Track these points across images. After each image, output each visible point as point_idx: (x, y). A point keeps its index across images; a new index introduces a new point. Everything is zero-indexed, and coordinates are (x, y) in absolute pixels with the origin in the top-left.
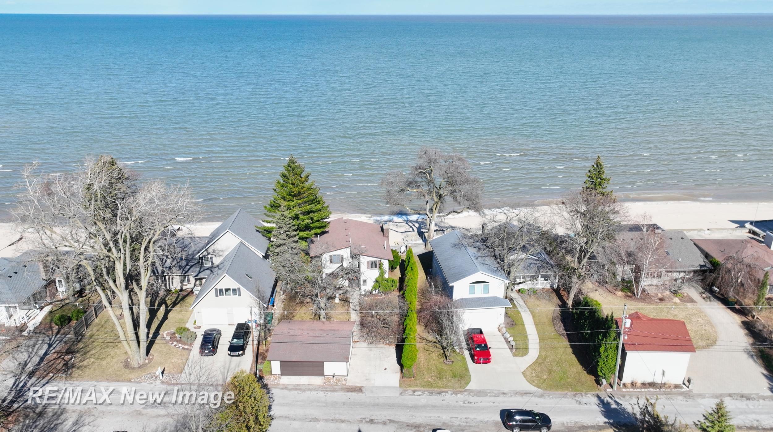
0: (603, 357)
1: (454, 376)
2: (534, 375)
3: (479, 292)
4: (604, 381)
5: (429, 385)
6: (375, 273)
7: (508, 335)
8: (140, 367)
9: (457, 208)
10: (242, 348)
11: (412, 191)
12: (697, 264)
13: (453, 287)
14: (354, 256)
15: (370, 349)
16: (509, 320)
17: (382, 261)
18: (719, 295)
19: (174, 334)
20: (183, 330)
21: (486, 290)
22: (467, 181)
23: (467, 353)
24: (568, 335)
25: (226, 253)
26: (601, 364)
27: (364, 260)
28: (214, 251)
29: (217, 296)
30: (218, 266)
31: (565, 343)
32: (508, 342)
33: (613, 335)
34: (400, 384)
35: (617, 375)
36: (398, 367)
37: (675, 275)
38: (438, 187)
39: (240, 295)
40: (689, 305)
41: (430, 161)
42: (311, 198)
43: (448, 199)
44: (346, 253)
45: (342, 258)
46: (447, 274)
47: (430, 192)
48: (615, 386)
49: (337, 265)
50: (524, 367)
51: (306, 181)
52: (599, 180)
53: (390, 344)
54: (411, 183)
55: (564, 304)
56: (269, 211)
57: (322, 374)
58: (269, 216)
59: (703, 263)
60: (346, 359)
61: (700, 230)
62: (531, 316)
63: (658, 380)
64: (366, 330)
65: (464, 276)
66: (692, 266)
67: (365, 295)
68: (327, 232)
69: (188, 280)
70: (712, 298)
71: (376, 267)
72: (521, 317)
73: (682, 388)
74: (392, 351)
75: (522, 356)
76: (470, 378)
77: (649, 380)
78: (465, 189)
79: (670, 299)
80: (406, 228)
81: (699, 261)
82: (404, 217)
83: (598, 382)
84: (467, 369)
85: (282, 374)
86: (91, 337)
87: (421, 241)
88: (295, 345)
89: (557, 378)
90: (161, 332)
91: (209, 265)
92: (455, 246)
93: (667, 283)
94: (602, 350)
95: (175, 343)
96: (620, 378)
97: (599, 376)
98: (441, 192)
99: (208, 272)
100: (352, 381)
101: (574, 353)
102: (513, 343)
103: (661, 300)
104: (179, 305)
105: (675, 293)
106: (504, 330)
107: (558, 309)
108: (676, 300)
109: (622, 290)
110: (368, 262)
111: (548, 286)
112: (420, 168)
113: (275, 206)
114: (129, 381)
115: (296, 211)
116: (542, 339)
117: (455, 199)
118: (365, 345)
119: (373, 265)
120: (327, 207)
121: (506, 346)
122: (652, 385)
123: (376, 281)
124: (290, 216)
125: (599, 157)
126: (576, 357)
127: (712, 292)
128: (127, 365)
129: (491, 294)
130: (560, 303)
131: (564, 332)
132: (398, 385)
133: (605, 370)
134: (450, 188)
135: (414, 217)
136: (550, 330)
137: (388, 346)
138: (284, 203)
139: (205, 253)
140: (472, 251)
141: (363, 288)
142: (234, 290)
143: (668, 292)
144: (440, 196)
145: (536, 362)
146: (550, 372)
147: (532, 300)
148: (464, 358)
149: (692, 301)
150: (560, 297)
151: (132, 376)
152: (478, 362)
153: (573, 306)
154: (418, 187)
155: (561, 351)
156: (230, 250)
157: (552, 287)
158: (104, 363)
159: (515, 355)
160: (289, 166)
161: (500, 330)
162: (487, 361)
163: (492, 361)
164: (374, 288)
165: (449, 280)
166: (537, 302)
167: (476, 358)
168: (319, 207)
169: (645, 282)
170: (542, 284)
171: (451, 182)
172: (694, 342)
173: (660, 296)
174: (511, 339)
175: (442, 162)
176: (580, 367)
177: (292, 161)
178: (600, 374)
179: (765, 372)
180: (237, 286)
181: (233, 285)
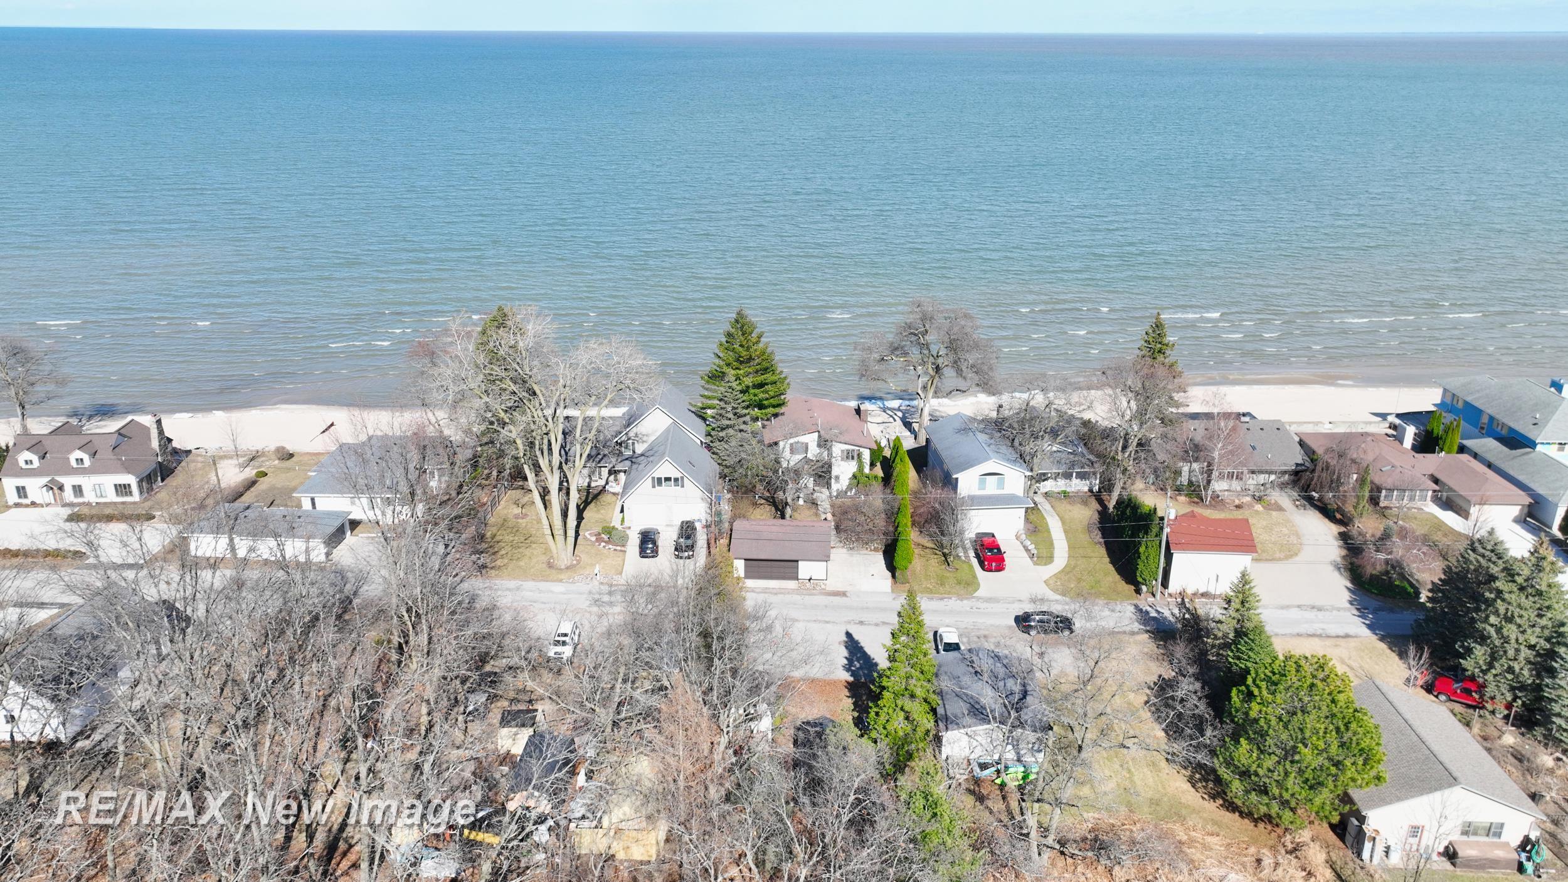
0: (1143, 557)
1: (959, 583)
2: (1059, 584)
3: (991, 487)
4: (1144, 588)
5: (928, 591)
6: (851, 467)
7: (1028, 543)
8: (567, 568)
9: (962, 385)
10: (691, 547)
11: (898, 361)
12: (1293, 463)
13: (957, 479)
14: (823, 443)
15: (852, 555)
16: (1031, 527)
17: (862, 450)
18: (1318, 504)
19: (599, 534)
20: (609, 531)
21: (1001, 485)
22: (976, 346)
23: (975, 562)
24: (1105, 543)
25: (652, 438)
26: (1141, 566)
27: (838, 449)
28: (636, 435)
29: (654, 487)
30: (642, 455)
31: (1103, 551)
32: (1027, 550)
33: (1155, 530)
34: (893, 591)
35: (1160, 580)
36: (889, 574)
37: (1262, 478)
38: (935, 354)
39: (683, 486)
40: (1275, 513)
41: (924, 319)
42: (765, 364)
43: (949, 372)
44: (811, 439)
45: (807, 448)
46: (949, 464)
47: (923, 363)
48: (1158, 595)
49: (800, 457)
50: (1046, 577)
51: (758, 342)
52: (1159, 346)
53: (876, 550)
54: (896, 349)
55: (1104, 507)
56: (708, 382)
57: (796, 577)
58: (707, 389)
59: (1300, 461)
60: (826, 559)
61: (1317, 423)
62: (1060, 524)
64: (843, 535)
65: (972, 466)
66: (1285, 465)
67: (837, 497)
68: (783, 414)
69: (600, 474)
70: (1308, 506)
71: (853, 458)
72: (1047, 523)
74: (879, 559)
75: (1046, 564)
76: (979, 585)
78: (972, 357)
79: (1250, 506)
80: (884, 417)
81: (1297, 457)
82: (879, 403)
83: (1138, 591)
84: (975, 577)
85: (747, 576)
86: (494, 536)
87: (909, 433)
88: (762, 541)
89: (1088, 588)
90: (581, 532)
91: (629, 453)
92: (959, 431)
93: (1252, 488)
94: (1142, 549)
95: (603, 544)
96: (1165, 584)
97: (1139, 583)
98: (940, 361)
99: (628, 463)
100: (832, 585)
102: (1035, 552)
103: (1238, 507)
104: (593, 505)
105: (1259, 499)
106: (1023, 537)
107: (1096, 516)
108: (1258, 507)
109: (1186, 495)
110: (842, 451)
111: (1086, 489)
112: (910, 327)
113: (716, 377)
114: (561, 581)
115: (748, 381)
116: (1071, 547)
117: (959, 372)
118: (845, 550)
119: (849, 456)
120: (785, 378)
121: (1025, 554)
123: (854, 476)
124: (739, 388)
127: (1310, 500)
128: (550, 566)
129: (1007, 490)
130: (1100, 508)
131: (1102, 540)
132: (889, 590)
133: (1146, 575)
134: (952, 357)
135: (895, 404)
136: (1084, 538)
137: (873, 552)
138: (731, 373)
139: (624, 438)
140: (982, 437)
141: (835, 487)
142: (676, 480)
143: (1248, 499)
144: (938, 369)
145: (1062, 571)
146: (1079, 580)
147: (1064, 506)
148: (971, 566)
149: (1280, 509)
150: (1100, 501)
151: (562, 576)
152: (990, 570)
153: (1115, 507)
154: (906, 354)
155: (1094, 560)
156: (658, 434)
157: (1091, 491)
158: (522, 563)
159: (1035, 564)
160: (737, 321)
161: (1017, 538)
162: (1000, 568)
163: (1007, 568)
164: (849, 488)
165: (952, 470)
166: (1069, 507)
168: (774, 378)
169: (1219, 486)
170: (1078, 486)
171: (953, 346)
173: (1237, 502)
174: (1032, 547)
175: (940, 320)
176: (1118, 577)
177: (740, 315)
178: (1140, 579)
179: (1349, 585)
180: (679, 475)
181: (674, 473)
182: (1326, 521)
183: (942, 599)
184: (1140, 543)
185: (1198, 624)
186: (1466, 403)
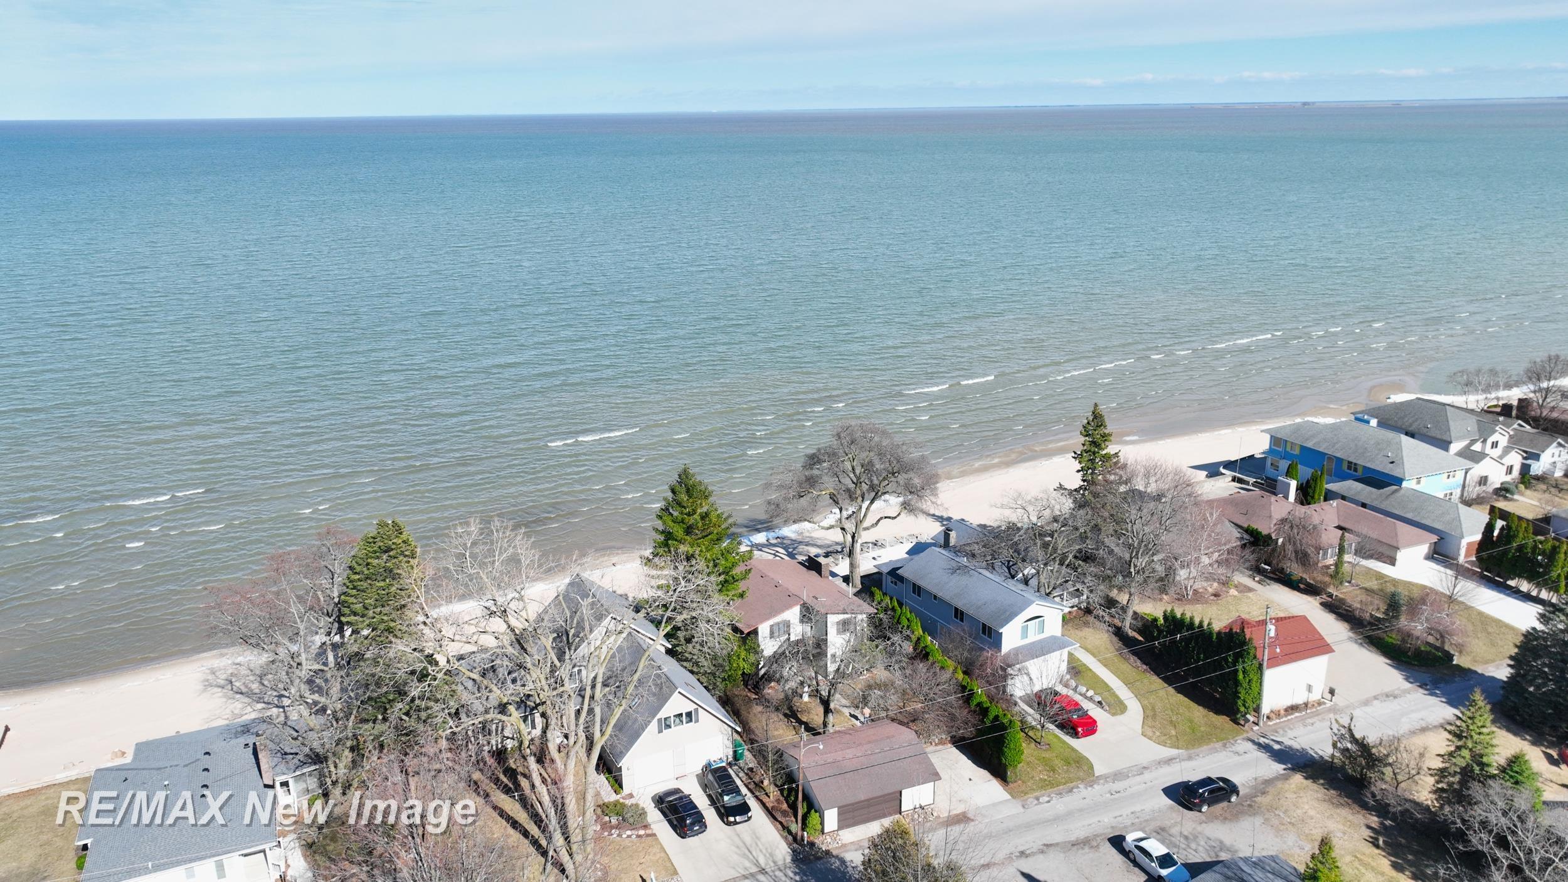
1: (1067, 764)
2: (1158, 733)
3: (1035, 633)
4: (1250, 717)
5: (1046, 785)
6: (846, 640)
7: (1084, 689)
10: (741, 809)
13: (1000, 634)
14: (806, 617)
16: (1071, 669)
17: (859, 617)
18: (1272, 575)
19: (599, 817)
21: (1042, 629)
26: (1243, 695)
27: (833, 621)
29: (660, 731)
32: (1088, 698)
33: (1252, 652)
34: (1009, 794)
36: (986, 772)
39: (697, 721)
40: (1250, 595)
44: (793, 614)
45: (789, 627)
49: (781, 640)
50: (1138, 726)
53: (942, 743)
55: (1114, 626)
57: (898, 811)
59: (1238, 535)
60: (935, 776)
63: (1299, 700)
70: (1268, 581)
71: (849, 629)
72: (1079, 659)
73: (1324, 703)
75: (1123, 713)
76: (1088, 760)
77: (1289, 703)
79: (1224, 592)
81: (1234, 533)
83: (1237, 722)
84: (1073, 749)
85: (839, 828)
88: (848, 775)
89: (1188, 730)
95: (617, 831)
100: (945, 809)
101: (1179, 692)
102: (1100, 699)
103: (1216, 595)
105: (1225, 584)
106: (1074, 682)
107: (1115, 639)
108: (1233, 592)
110: (838, 623)
119: (845, 628)
121: (1094, 705)
122: (1293, 708)
125: (1096, 405)
126: (1186, 696)
127: (1262, 574)
129: (1048, 634)
131: (1145, 667)
132: (1008, 797)
133: (1248, 702)
136: (1125, 667)
137: (940, 747)
142: (689, 714)
143: (1217, 585)
145: (1146, 717)
146: (1173, 724)
148: (1057, 736)
149: (1250, 590)
150: (1100, 619)
155: (1162, 694)
157: (1080, 608)
159: (1112, 714)
161: (1066, 685)
162: (1093, 732)
167: (1080, 729)
172: (1329, 640)
173: (1211, 590)
174: (1092, 693)
176: (1201, 708)
177: (684, 475)
178: (1243, 709)
179: (1388, 661)
180: (691, 707)
181: (687, 707)
182: (1296, 593)
183: (1071, 791)
184: (1236, 671)
185: (1370, 755)
186: (1303, 448)
